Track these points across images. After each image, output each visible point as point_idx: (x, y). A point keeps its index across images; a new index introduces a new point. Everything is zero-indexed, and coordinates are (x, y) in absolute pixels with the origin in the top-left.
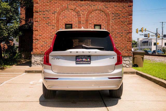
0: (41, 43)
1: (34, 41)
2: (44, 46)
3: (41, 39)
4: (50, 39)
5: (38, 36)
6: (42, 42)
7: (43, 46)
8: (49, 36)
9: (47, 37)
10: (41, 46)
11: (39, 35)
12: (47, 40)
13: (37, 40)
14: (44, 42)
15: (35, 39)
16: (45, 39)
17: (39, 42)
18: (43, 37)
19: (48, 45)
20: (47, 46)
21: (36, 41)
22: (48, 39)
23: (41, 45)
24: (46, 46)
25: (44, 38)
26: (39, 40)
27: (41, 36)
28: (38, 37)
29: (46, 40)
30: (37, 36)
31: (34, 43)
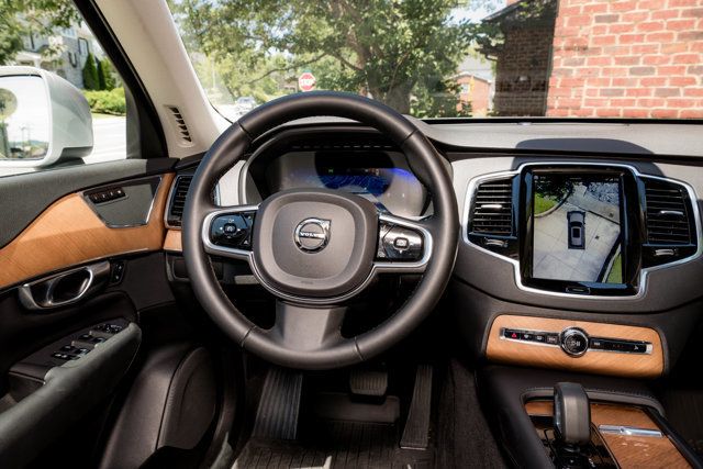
0: (606, 71)
1: (559, 61)
2: (630, 92)
3: (610, 40)
4: (682, 37)
5: (594, 24)
6: (620, 61)
7: (620, 93)
8: (674, 14)
9: (660, 26)
10: (604, 93)
11: (599, 19)
12: (653, 49)
13: (585, 49)
14: (633, 61)
15: (568, 49)
16: (640, 38)
17: (593, 62)
18: (628, 28)
19: (661, 81)
20: (653, 89)
21: (576, 56)
22: (669, 36)
23: (606, 82)
24: (638, 92)
25: (635, 32)
26: (596, 51)
27: (614, 19)
28: (586, 32)
29: (646, 49)
30: (586, 20)
31: (561, 72)
